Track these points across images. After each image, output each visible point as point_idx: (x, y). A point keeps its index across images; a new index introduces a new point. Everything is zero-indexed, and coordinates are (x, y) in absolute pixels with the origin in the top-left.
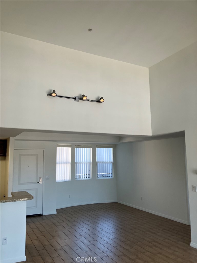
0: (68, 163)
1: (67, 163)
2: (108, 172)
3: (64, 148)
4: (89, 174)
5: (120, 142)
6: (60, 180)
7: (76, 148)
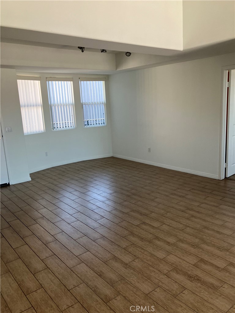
0: (39, 106)
1: (36, 106)
2: (96, 118)
3: (29, 81)
4: (72, 121)
5: (118, 70)
6: (29, 131)
7: (48, 81)
